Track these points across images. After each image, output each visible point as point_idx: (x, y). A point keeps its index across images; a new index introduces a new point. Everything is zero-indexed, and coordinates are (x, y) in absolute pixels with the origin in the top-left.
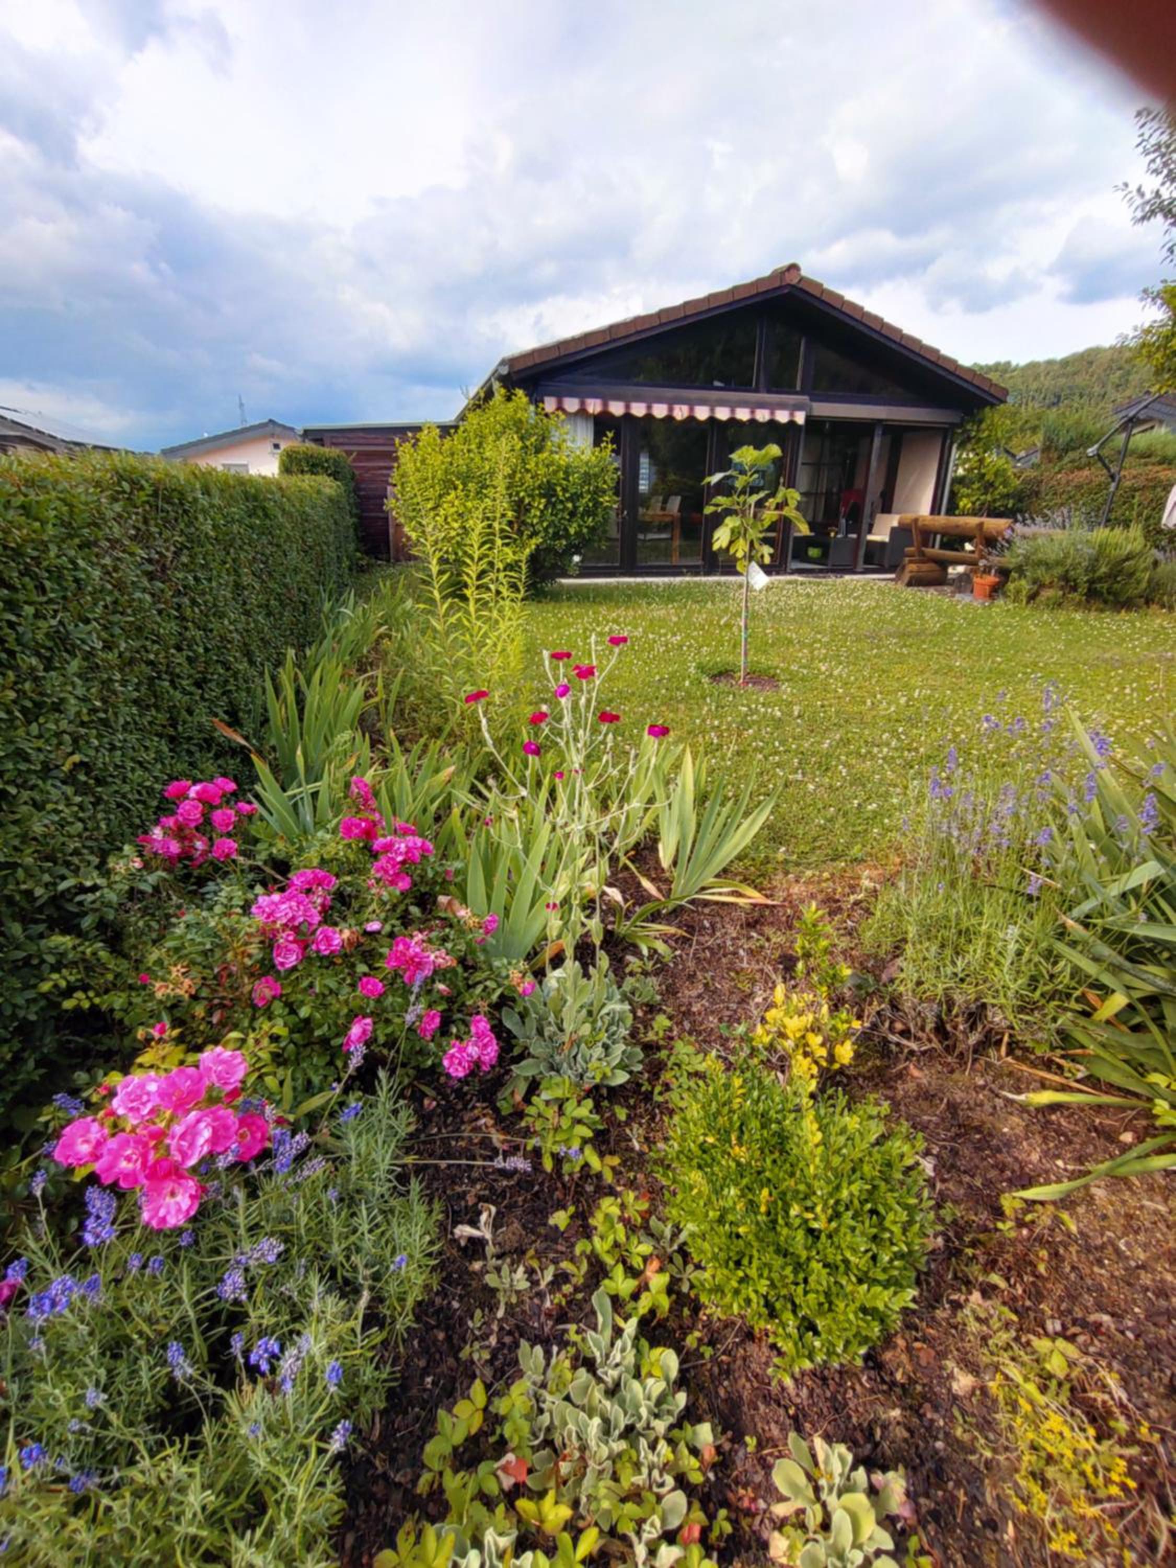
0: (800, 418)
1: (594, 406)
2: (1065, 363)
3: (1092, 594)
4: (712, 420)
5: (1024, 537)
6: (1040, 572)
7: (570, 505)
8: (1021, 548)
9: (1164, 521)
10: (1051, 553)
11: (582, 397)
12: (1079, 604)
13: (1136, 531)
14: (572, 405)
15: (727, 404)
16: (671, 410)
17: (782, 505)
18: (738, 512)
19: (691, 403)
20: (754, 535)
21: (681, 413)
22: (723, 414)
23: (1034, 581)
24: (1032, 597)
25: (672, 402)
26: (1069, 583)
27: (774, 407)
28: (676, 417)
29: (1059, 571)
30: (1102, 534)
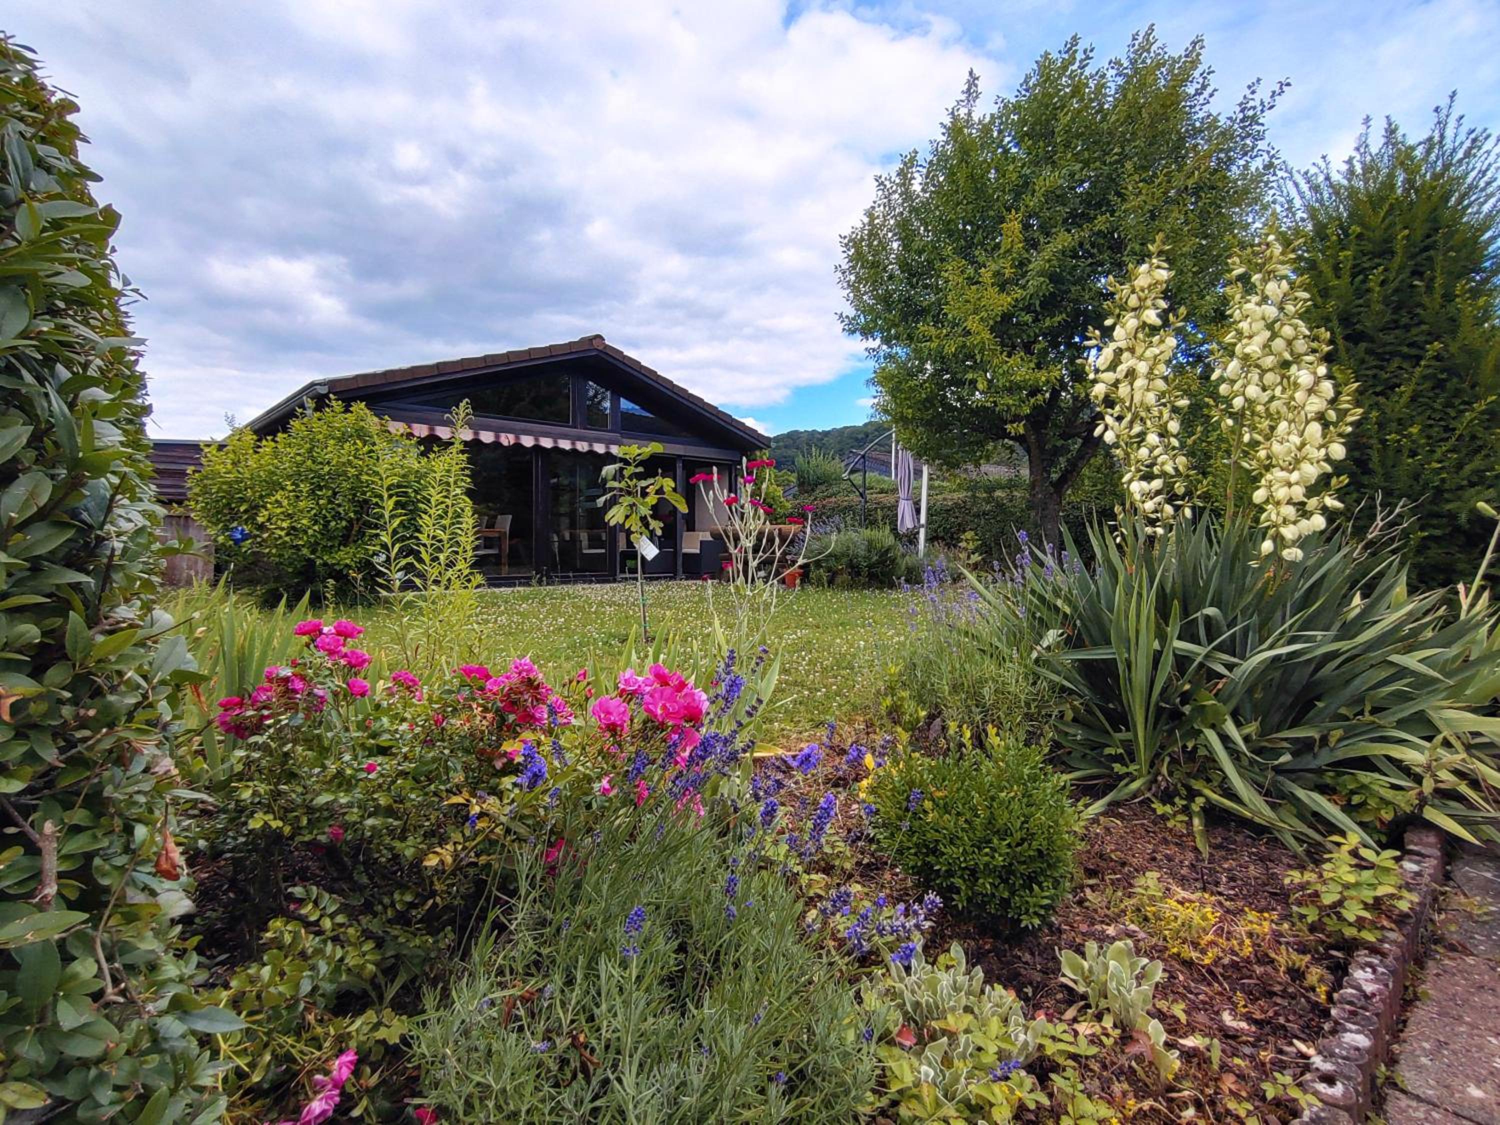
0: (615, 450)
1: (421, 430)
3: (871, 575)
4: (537, 447)
5: (814, 538)
6: (832, 563)
8: (815, 546)
9: (900, 525)
10: (837, 548)
11: (409, 422)
12: (864, 584)
13: (886, 532)
14: (397, 428)
15: (546, 435)
16: (497, 437)
17: (660, 491)
18: (629, 493)
19: (517, 433)
20: (645, 511)
21: (507, 439)
22: (547, 443)
23: (829, 570)
24: (831, 582)
25: (497, 431)
26: (854, 569)
27: (590, 441)
28: (505, 443)
29: (845, 560)
30: (867, 533)
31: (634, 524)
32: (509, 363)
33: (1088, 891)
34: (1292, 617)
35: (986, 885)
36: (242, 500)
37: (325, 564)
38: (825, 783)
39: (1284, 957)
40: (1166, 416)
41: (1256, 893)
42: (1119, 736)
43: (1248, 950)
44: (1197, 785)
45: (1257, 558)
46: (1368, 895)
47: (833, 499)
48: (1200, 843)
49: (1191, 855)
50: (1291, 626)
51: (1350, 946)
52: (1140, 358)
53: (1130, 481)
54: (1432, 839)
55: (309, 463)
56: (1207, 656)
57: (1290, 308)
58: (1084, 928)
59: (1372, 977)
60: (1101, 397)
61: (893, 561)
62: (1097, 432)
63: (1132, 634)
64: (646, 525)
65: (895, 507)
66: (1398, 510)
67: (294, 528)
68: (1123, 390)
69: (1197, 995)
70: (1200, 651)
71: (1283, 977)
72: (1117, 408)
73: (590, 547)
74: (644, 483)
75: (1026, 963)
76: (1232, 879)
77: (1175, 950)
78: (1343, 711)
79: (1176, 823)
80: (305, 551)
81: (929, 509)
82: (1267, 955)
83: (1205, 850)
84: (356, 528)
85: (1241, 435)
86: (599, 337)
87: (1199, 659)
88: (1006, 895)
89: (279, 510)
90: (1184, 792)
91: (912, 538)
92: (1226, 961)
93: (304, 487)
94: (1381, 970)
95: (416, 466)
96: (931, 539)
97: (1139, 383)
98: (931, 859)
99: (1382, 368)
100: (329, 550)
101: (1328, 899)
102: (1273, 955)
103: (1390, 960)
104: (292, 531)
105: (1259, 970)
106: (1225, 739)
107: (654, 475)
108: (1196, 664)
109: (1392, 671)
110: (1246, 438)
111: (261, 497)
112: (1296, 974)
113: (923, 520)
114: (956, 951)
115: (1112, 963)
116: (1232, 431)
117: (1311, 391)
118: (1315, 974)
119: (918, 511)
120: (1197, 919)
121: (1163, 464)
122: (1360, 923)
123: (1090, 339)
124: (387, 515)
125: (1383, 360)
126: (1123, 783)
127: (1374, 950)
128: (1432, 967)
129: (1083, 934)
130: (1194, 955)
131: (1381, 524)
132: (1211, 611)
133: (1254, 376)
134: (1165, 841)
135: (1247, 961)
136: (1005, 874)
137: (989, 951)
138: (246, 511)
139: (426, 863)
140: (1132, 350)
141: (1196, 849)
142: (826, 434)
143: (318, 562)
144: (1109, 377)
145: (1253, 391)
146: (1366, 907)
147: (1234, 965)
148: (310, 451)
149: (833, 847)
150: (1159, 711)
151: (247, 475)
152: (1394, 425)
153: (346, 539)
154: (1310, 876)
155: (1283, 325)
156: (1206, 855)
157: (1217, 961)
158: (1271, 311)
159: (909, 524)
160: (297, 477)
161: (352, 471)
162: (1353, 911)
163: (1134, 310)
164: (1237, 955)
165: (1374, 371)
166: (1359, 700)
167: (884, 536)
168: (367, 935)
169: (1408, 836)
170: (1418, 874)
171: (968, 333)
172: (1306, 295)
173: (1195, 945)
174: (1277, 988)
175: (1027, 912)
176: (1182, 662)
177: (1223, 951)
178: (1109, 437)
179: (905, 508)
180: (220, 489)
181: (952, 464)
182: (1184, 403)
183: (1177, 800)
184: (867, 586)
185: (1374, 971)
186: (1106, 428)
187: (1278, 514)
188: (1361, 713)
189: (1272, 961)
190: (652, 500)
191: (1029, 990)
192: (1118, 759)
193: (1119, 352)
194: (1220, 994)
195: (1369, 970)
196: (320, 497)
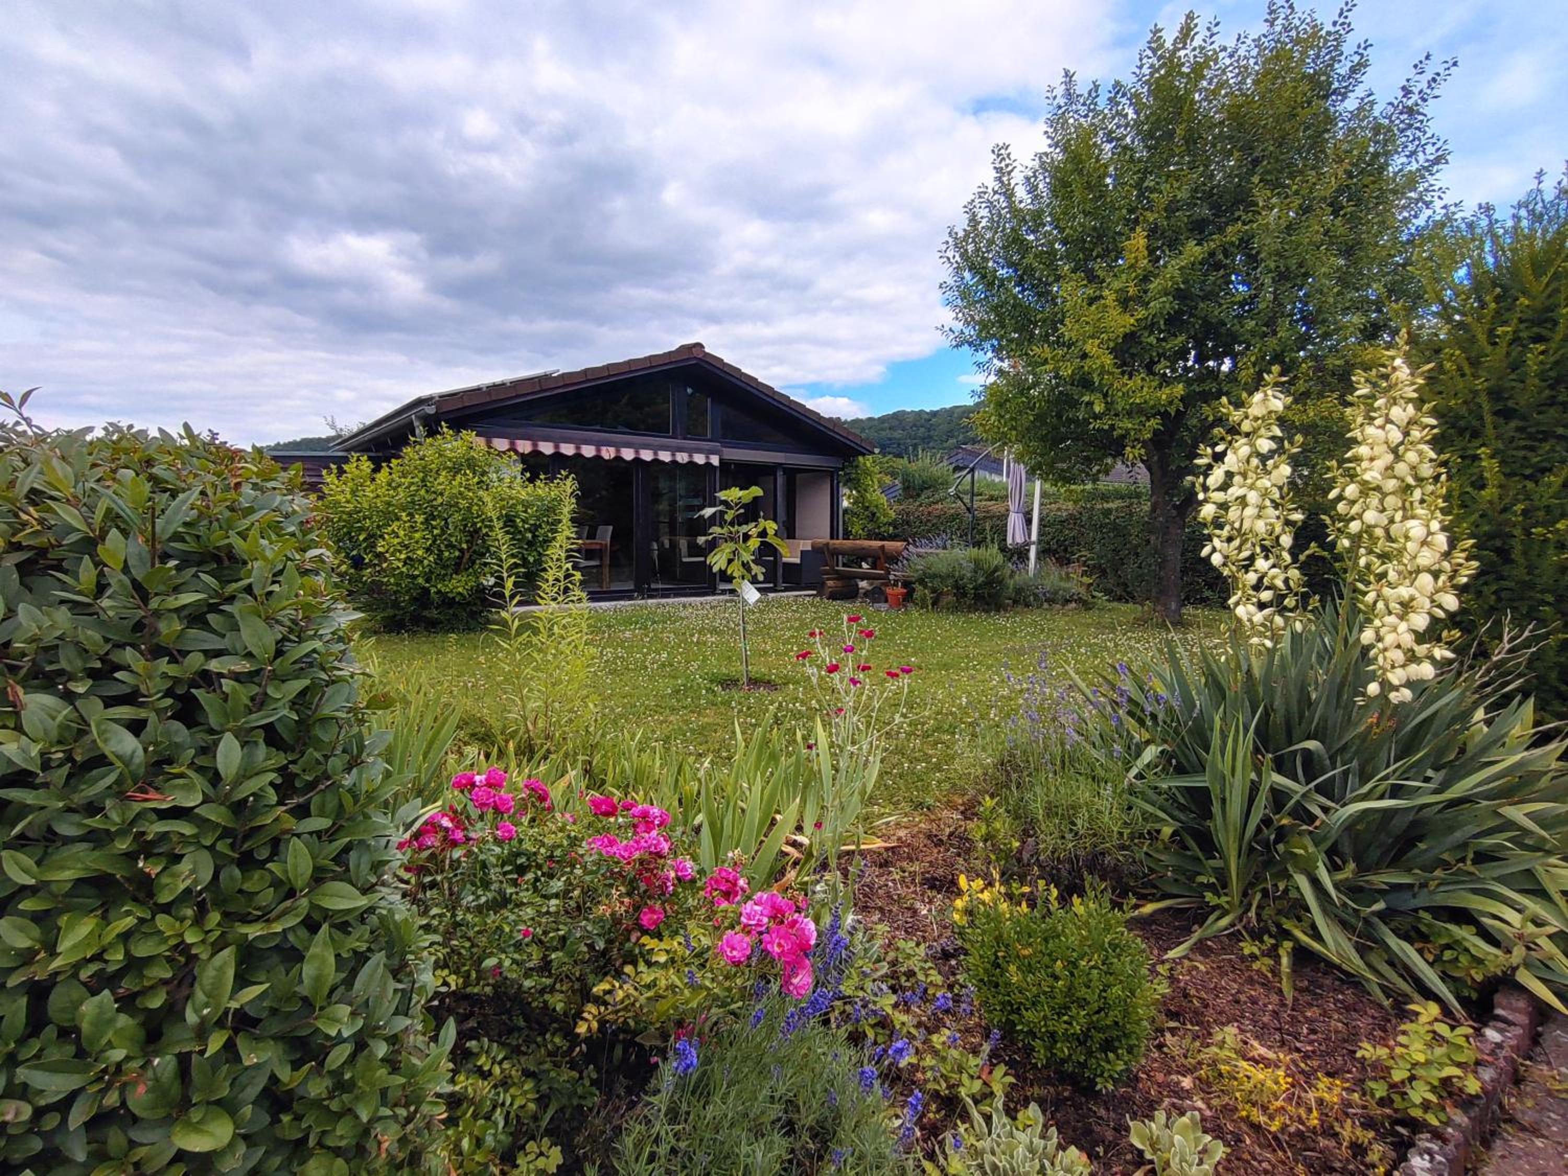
0: (715, 460)
1: (525, 447)
2: (882, 420)
3: (978, 597)
4: (637, 460)
5: (919, 556)
6: (937, 583)
7: (529, 535)
8: (920, 565)
9: (1009, 540)
10: (943, 569)
11: (512, 439)
12: (969, 607)
13: (994, 549)
14: (501, 444)
15: (646, 447)
16: (598, 450)
17: (763, 534)
18: (732, 539)
19: (618, 446)
20: (747, 557)
21: (608, 453)
22: (647, 455)
23: (934, 591)
24: (935, 603)
25: (598, 445)
26: (960, 591)
27: (690, 451)
28: (606, 457)
29: (950, 581)
30: (973, 552)
31: (735, 570)
32: (610, 376)
33: (1168, 1035)
34: (1395, 762)
35: (1063, 1050)
36: (361, 529)
37: (439, 592)
38: (922, 884)
39: (1347, 1131)
40: (1278, 530)
41: (1335, 1050)
42: (1212, 863)
43: (1314, 1121)
44: (1287, 925)
45: (1364, 694)
46: (1436, 1075)
47: (940, 506)
48: (1286, 986)
49: (1275, 998)
50: (1394, 771)
51: (1416, 1126)
52: (1252, 487)
53: (1237, 604)
54: (1522, 1004)
55: (423, 492)
56: (1304, 796)
57: (1416, 434)
58: (1160, 1077)
59: (1428, 1165)
60: (1209, 519)
61: (1001, 582)
62: (1205, 552)
63: (1227, 773)
64: (749, 570)
65: (1004, 516)
66: (1526, 634)
67: (409, 558)
68: (1233, 513)
69: (1260, 1162)
70: (1297, 788)
71: (1345, 1152)
72: (1227, 528)
73: (690, 556)
74: (744, 528)
75: (1101, 1118)
76: (1313, 1031)
77: (1244, 1113)
78: (1446, 856)
79: (1263, 965)
80: (420, 580)
81: (1041, 520)
82: (1332, 1127)
83: (1289, 993)
84: (467, 556)
85: (1358, 558)
86: (699, 346)
87: (1296, 798)
88: (1082, 1059)
89: (396, 541)
90: (1274, 929)
91: (1021, 554)
92: (1292, 1129)
93: (419, 518)
94: (1438, 1158)
95: (523, 495)
96: (1041, 554)
97: (1250, 511)
98: (1014, 1017)
99: (1532, 449)
100: (442, 578)
101: (1398, 1075)
102: (1338, 1129)
103: (1450, 1147)
104: (408, 561)
105: (1323, 1142)
106: (1315, 883)
107: (755, 519)
108: (1292, 802)
109: (1498, 822)
110: (1362, 562)
111: (379, 527)
112: (1358, 1150)
113: (1034, 537)
114: (1033, 1112)
115: (1177, 1138)
116: (1348, 551)
117: (1424, 543)
118: (1377, 1151)
119: (1029, 522)
120: (1269, 1083)
121: (1274, 578)
122: (1426, 1106)
123: (1201, 456)
124: (507, 594)
125: (1536, 440)
126: (1212, 918)
127: (1437, 1135)
128: (1498, 1147)
129: (1159, 1085)
130: (1263, 1119)
131: (1507, 646)
132: (1312, 745)
133: (1374, 500)
134: (1251, 981)
135: (1314, 1131)
136: (1082, 1040)
137: (1067, 1099)
138: (365, 540)
139: (578, 1030)
140: (1244, 475)
141: (1280, 992)
142: (934, 414)
143: (433, 590)
144: (1219, 496)
145: (1370, 516)
146: (1433, 1089)
147: (1299, 1134)
148: (423, 480)
149: (927, 976)
150: (1251, 849)
151: (366, 505)
152: (1541, 513)
153: (458, 567)
154: (1383, 1052)
155: (1407, 450)
156: (1289, 1002)
157: (1284, 1128)
158: (1395, 435)
159: (1020, 539)
160: (411, 507)
161: (463, 503)
162: (1419, 1093)
163: (1247, 435)
164: (1303, 1123)
165: (1522, 453)
166: (1464, 846)
167: (991, 555)
168: (527, 1074)
169: (1498, 998)
170: (1499, 1046)
171: (1084, 356)
172: (1433, 422)
173: (1264, 1109)
174: (1337, 1165)
175: (1101, 1075)
176: (1279, 797)
177: (1291, 1118)
178: (1216, 559)
179: (1015, 521)
180: (340, 519)
181: (1066, 478)
182: (1298, 517)
183: (1266, 938)
184: (972, 609)
185: (1432, 1159)
186: (1214, 550)
187: (1385, 658)
188: (1463, 860)
189: (1336, 1135)
190: (754, 543)
191: (1100, 1150)
192: (1210, 887)
193: (1229, 475)
194: (1283, 1163)
195: (1427, 1157)
196: (434, 527)
